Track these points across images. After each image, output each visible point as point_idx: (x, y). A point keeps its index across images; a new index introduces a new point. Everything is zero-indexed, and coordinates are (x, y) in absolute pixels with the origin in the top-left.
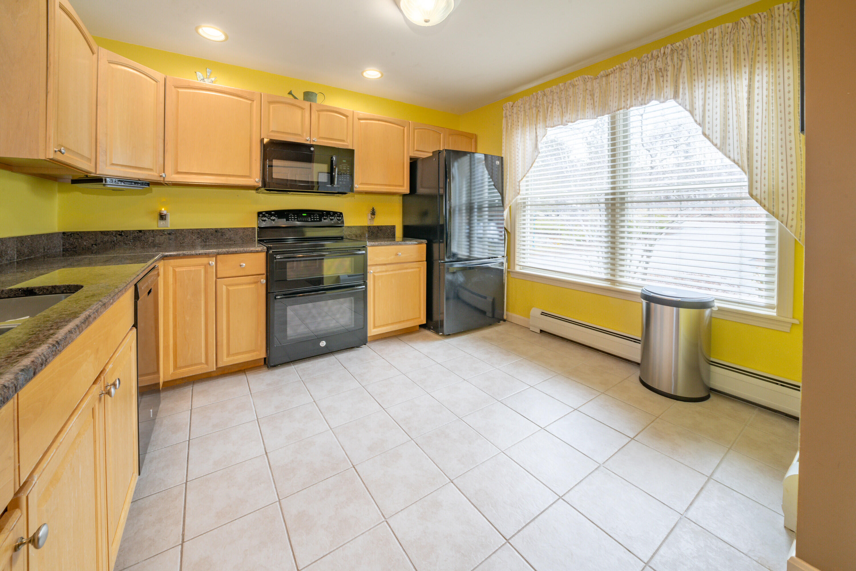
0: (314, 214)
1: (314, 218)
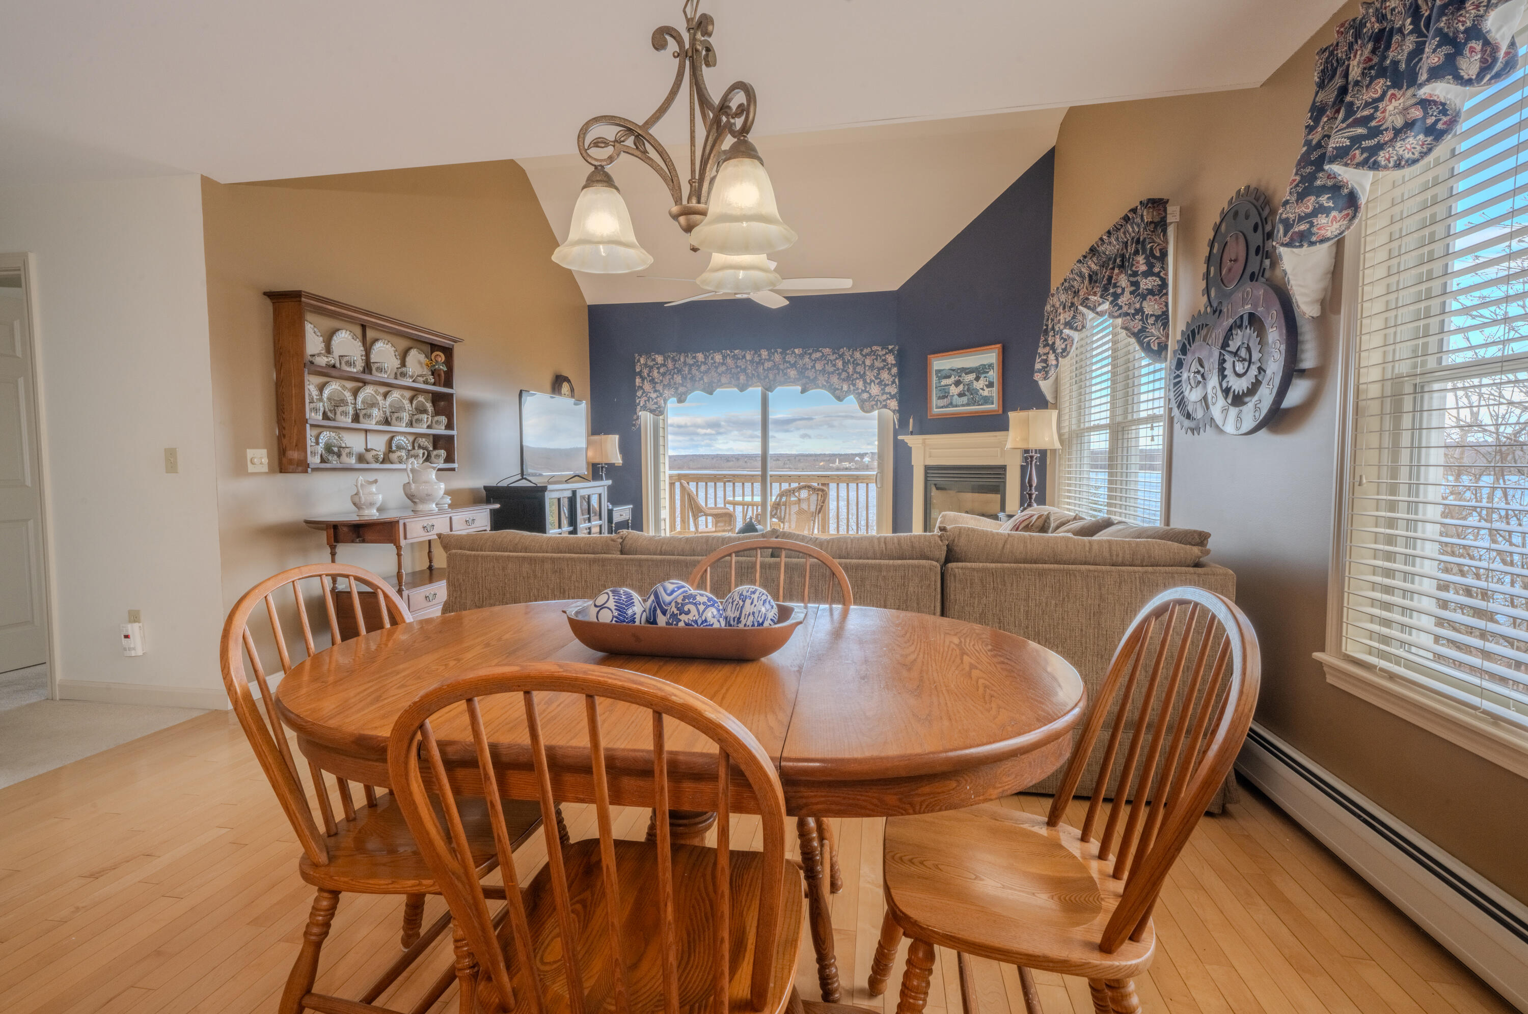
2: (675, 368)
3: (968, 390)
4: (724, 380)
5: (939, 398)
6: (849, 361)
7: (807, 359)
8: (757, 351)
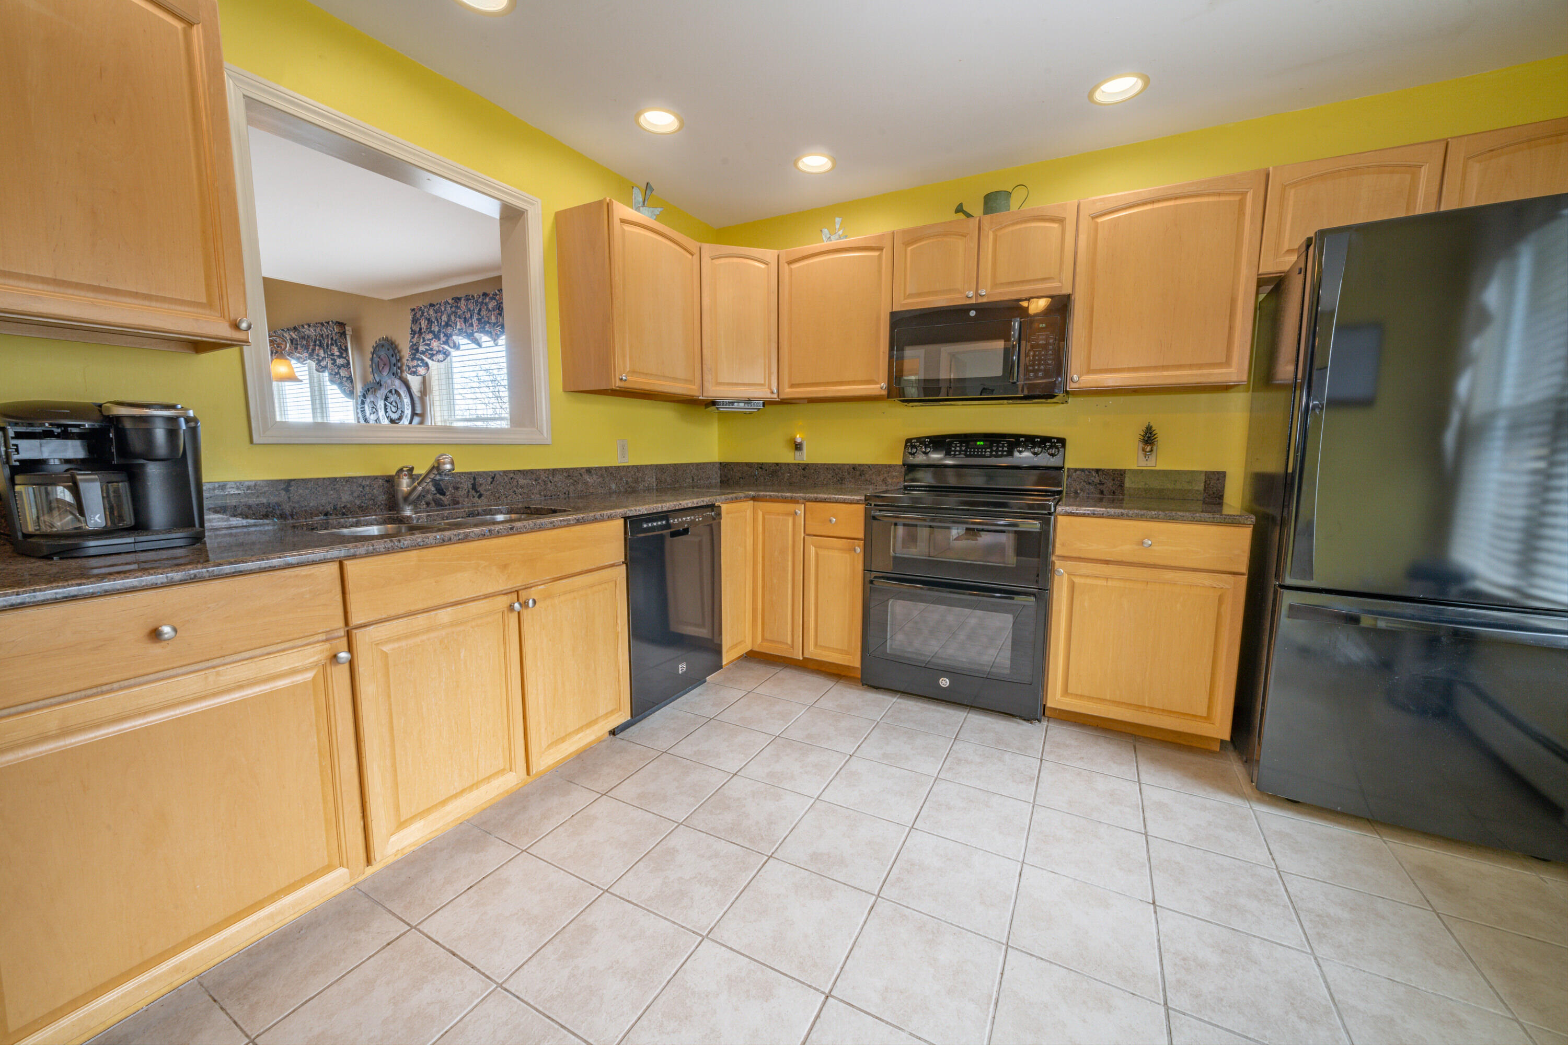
0: (999, 442)
1: (997, 451)
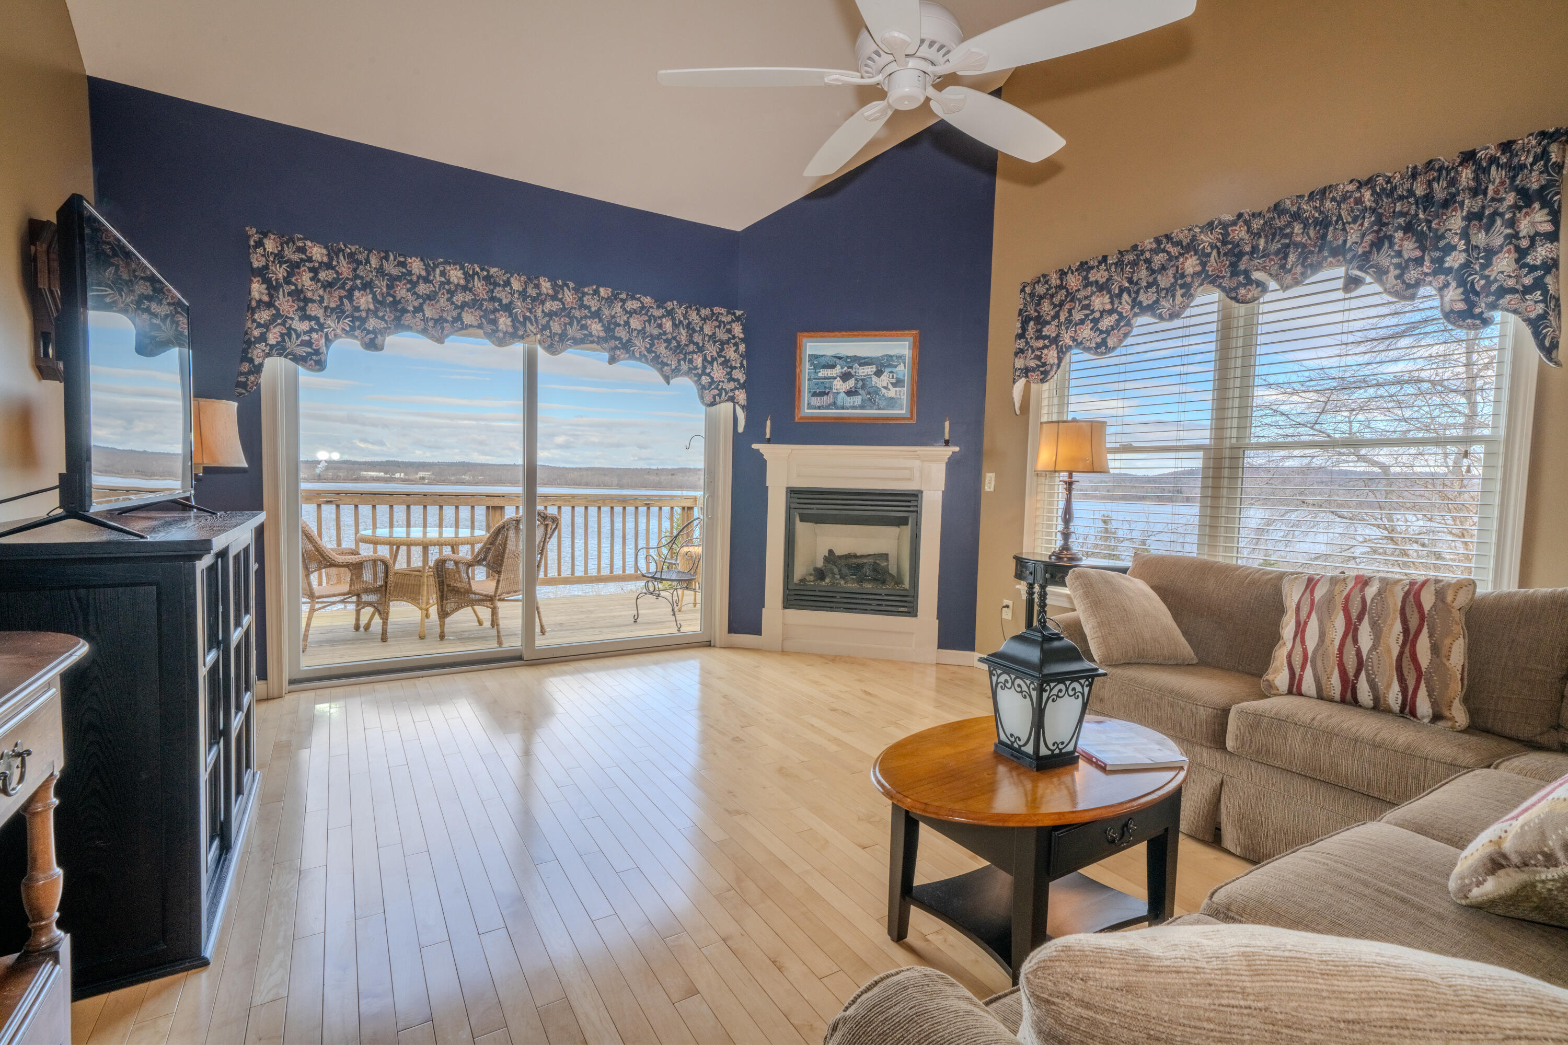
2: (357, 277)
3: (863, 387)
4: (469, 318)
5: (815, 394)
6: (681, 322)
7: (617, 308)
8: (532, 277)
